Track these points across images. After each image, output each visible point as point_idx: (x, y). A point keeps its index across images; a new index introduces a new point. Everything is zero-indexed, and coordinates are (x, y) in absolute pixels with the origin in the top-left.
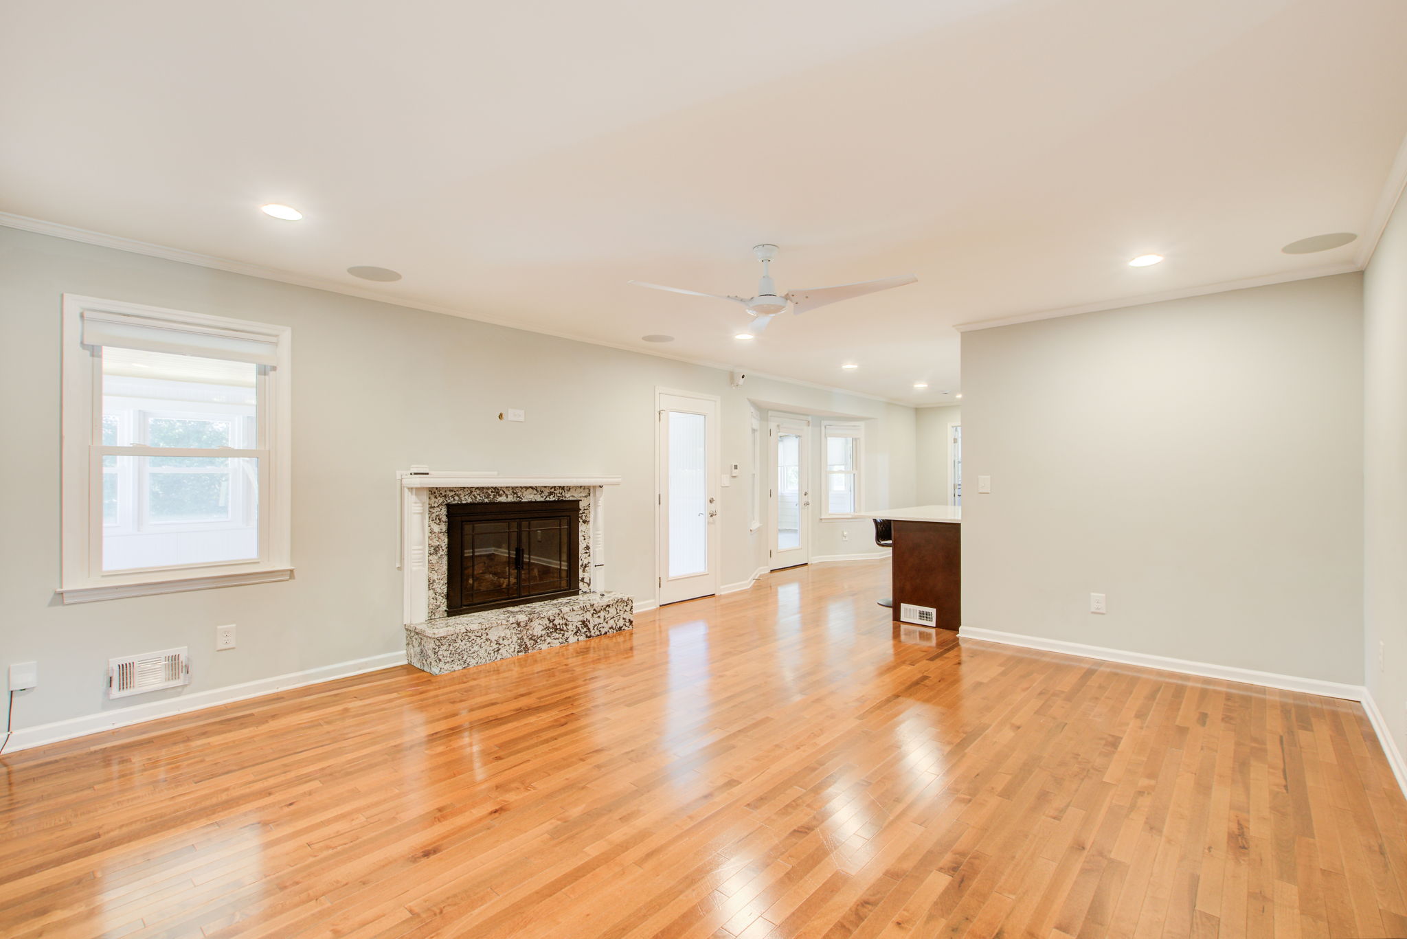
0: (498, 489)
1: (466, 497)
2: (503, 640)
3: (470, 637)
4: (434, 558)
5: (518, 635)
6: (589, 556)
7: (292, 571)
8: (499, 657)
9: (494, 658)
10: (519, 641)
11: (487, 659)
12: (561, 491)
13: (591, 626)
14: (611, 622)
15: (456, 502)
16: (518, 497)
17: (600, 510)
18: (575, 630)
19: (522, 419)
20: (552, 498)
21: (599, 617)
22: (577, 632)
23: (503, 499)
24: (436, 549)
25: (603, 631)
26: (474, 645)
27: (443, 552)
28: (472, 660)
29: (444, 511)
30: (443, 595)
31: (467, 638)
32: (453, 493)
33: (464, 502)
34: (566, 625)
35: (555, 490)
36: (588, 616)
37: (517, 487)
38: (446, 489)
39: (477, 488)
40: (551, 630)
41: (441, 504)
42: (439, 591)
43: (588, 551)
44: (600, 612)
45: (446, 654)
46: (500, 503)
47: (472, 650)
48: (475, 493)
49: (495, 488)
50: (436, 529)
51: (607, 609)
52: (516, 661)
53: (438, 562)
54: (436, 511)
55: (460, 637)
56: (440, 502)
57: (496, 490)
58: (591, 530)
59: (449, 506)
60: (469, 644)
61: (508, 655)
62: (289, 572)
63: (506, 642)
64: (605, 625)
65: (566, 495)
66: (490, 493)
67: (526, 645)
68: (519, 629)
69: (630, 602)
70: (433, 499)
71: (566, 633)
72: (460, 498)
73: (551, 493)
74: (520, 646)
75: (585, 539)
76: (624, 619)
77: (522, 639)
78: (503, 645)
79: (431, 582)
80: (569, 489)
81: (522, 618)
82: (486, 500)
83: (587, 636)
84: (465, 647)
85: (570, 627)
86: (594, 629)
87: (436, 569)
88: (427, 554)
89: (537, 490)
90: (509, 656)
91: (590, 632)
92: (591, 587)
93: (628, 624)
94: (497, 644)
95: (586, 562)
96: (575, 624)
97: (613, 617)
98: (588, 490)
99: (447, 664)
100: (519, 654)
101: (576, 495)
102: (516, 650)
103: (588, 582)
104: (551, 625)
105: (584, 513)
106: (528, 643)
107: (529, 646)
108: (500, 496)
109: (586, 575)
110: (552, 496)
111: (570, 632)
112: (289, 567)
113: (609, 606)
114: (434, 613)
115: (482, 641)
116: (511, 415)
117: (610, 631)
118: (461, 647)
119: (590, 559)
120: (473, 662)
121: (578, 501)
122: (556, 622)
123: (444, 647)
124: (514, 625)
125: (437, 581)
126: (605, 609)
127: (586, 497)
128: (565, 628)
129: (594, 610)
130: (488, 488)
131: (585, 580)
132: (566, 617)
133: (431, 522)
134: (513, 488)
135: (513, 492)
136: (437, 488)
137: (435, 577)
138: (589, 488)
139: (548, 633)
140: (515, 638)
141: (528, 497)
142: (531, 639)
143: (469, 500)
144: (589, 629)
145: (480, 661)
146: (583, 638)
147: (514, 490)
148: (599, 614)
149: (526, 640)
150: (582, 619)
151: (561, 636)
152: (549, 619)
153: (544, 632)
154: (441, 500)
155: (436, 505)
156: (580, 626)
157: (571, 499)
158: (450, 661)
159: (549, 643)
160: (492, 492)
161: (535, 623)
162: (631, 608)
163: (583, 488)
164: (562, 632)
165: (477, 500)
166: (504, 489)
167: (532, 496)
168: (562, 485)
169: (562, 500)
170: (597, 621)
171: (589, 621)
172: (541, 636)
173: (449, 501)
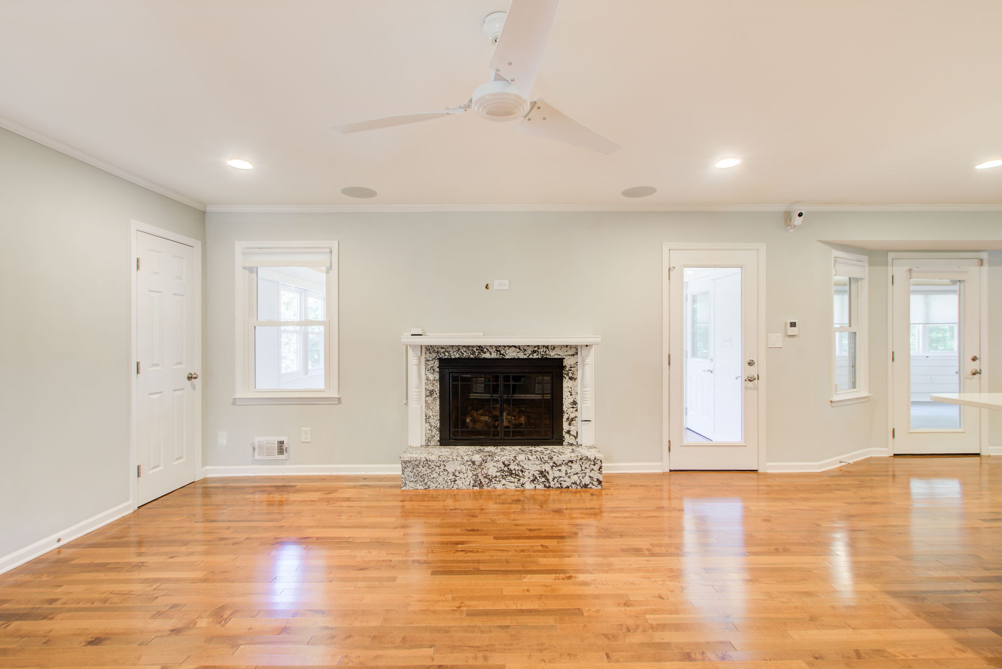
0: (482, 347)
1: (455, 353)
2: (459, 473)
3: (430, 465)
4: (430, 399)
5: (473, 472)
6: (577, 410)
7: (339, 399)
8: (456, 487)
9: (451, 487)
10: (474, 477)
11: (445, 486)
12: (545, 350)
13: (550, 477)
14: (575, 478)
15: (446, 357)
16: (500, 354)
17: (587, 368)
18: (532, 478)
19: (507, 287)
20: (535, 356)
21: (560, 470)
22: (534, 480)
23: (487, 356)
24: (431, 393)
25: (565, 485)
26: (433, 472)
27: (437, 395)
28: (432, 483)
29: (437, 364)
30: (436, 428)
31: (427, 465)
32: (444, 350)
33: (453, 357)
34: (522, 471)
35: (538, 349)
36: (547, 467)
37: (500, 346)
38: (438, 347)
39: (464, 346)
40: (506, 474)
41: (435, 358)
42: (434, 425)
43: (575, 406)
44: (560, 465)
45: (410, 474)
46: (484, 359)
47: (432, 476)
48: (462, 350)
49: (479, 347)
50: (431, 377)
51: (570, 464)
52: (471, 494)
53: (433, 403)
54: (431, 363)
55: (422, 464)
56: (434, 356)
57: (481, 348)
58: (579, 386)
59: (440, 360)
60: (429, 471)
61: (464, 487)
62: (337, 399)
63: (461, 475)
64: (566, 479)
65: (551, 353)
66: (475, 350)
67: (481, 482)
68: (474, 467)
69: (599, 462)
70: (428, 355)
71: (522, 479)
72: (449, 354)
73: (534, 352)
74: (475, 481)
75: (571, 395)
76: (590, 477)
77: (476, 475)
78: (458, 478)
79: (428, 417)
80: (554, 348)
81: (477, 458)
82: (472, 356)
83: (545, 486)
84: (426, 472)
85: (526, 474)
86: (553, 480)
87: (431, 408)
88: (424, 396)
89: (520, 349)
90: (466, 488)
91: (549, 483)
92: (578, 439)
93: (596, 483)
94: (453, 475)
95: (572, 416)
96: (532, 472)
97: (577, 473)
98: (575, 350)
99: (412, 483)
100: (475, 488)
101: (561, 354)
102: (471, 484)
103: (575, 435)
104: (506, 469)
105: (571, 370)
106: (483, 481)
107: (484, 483)
108: (485, 353)
109: (573, 429)
110: (535, 355)
111: (526, 479)
112: (336, 396)
113: (572, 462)
114: (430, 441)
115: (440, 470)
116: (496, 285)
117: (573, 486)
118: (422, 471)
119: (577, 414)
120: (433, 486)
121: (562, 359)
122: (512, 467)
123: (410, 469)
124: (470, 463)
125: (432, 417)
126: (567, 464)
127: (573, 355)
128: (521, 474)
129: (554, 463)
130: (473, 347)
131: (571, 433)
132: (521, 464)
133: (427, 372)
134: (496, 347)
135: (496, 350)
136: (431, 346)
137: (431, 414)
138: (576, 347)
139: (503, 476)
140: (470, 474)
141: (511, 354)
142: (485, 477)
143: (457, 356)
144: (548, 480)
145: (438, 486)
146: (540, 487)
147: (498, 348)
148: (560, 468)
149: (481, 477)
150: (540, 469)
151: (516, 480)
152: (504, 463)
153: (498, 474)
154: (434, 355)
155: (431, 359)
156: (537, 476)
157: (556, 357)
158: (414, 481)
159: (504, 485)
160: (477, 350)
161: (490, 465)
162: (601, 468)
163: (569, 347)
164: (518, 477)
165: (464, 356)
166: (488, 348)
167: (515, 354)
168: (546, 344)
169: (546, 358)
170: (557, 474)
171: (548, 473)
172: (496, 477)
173: (440, 356)
